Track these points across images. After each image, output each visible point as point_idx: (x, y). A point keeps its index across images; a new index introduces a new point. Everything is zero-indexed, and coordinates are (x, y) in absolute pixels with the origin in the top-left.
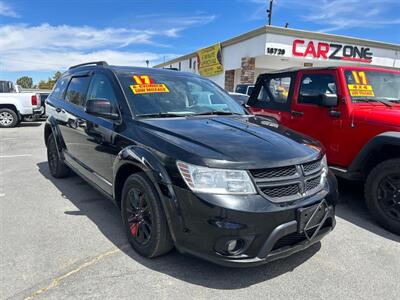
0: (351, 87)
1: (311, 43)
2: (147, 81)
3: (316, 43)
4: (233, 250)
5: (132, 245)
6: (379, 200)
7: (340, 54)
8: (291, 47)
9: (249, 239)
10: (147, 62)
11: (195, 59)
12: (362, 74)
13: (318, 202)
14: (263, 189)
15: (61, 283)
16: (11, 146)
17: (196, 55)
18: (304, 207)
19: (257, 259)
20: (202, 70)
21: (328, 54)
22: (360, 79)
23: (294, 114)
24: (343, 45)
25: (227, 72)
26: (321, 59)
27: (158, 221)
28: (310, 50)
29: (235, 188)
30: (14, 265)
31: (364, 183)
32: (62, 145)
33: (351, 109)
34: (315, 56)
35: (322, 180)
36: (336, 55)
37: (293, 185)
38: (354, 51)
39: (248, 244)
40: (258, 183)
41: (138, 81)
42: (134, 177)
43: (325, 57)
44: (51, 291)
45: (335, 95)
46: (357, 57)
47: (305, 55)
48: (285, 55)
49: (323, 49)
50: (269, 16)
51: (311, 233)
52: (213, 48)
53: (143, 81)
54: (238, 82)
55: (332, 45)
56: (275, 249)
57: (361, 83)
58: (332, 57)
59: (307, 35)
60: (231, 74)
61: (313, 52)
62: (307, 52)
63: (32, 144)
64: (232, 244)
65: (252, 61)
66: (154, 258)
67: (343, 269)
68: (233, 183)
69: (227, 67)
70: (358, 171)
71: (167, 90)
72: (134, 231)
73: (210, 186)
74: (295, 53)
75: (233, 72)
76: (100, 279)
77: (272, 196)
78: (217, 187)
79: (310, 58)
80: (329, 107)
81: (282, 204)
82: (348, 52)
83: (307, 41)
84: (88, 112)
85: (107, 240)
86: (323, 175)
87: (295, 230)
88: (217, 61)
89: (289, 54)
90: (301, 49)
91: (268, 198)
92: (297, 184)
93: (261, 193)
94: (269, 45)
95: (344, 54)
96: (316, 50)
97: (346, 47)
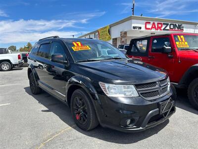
0: (177, 43)
1: (154, 23)
2: (80, 44)
3: (156, 23)
4: (129, 124)
5: (77, 125)
6: (195, 97)
7: (168, 28)
8: (144, 25)
9: (137, 118)
11: (97, 34)
12: (182, 37)
13: (168, 99)
14: (142, 94)
15: (45, 145)
16: (10, 80)
17: (98, 31)
18: (162, 101)
19: (141, 128)
20: (100, 38)
21: (162, 28)
23: (150, 58)
24: (169, 24)
25: (113, 39)
26: (159, 31)
27: (91, 112)
28: (154, 27)
29: (128, 94)
30: (21, 137)
31: (187, 89)
32: (38, 78)
33: (178, 54)
34: (156, 29)
35: (168, 88)
36: (166, 28)
37: (155, 91)
38: (175, 26)
39: (136, 121)
40: (139, 91)
41: (75, 45)
42: (77, 91)
43: (161, 30)
45: (170, 48)
46: (176, 29)
47: (151, 29)
48: (141, 30)
49: (160, 26)
50: (133, 11)
52: (106, 27)
54: (119, 43)
55: (164, 24)
56: (149, 122)
57: (182, 41)
58: (164, 29)
59: (152, 19)
60: (115, 40)
61: (155, 27)
62: (152, 27)
63: (20, 79)
64: (129, 121)
65: (125, 33)
68: (127, 91)
69: (113, 37)
71: (90, 48)
72: (78, 118)
73: (116, 93)
74: (146, 28)
77: (146, 97)
78: (119, 94)
79: (153, 30)
80: (167, 53)
81: (151, 101)
82: (172, 27)
83: (152, 22)
84: (52, 61)
85: (64, 123)
86: (169, 86)
87: (158, 113)
88: (108, 34)
89: (143, 29)
90: (149, 26)
91: (143, 97)
92: (157, 91)
93: (141, 96)
94: (134, 25)
95: (170, 28)
96: (156, 26)
97: (171, 24)
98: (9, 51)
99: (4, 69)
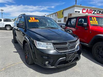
1: (88, 9)
2: (34, 19)
3: (89, 10)
4: (47, 64)
6: (96, 53)
7: (96, 13)
9: (51, 61)
10: (45, 15)
14: (56, 48)
17: (57, 13)
18: (68, 54)
19: (54, 67)
20: (58, 17)
21: (92, 13)
22: (94, 19)
24: (97, 10)
25: (64, 17)
26: (90, 14)
28: (87, 11)
29: (49, 48)
31: (92, 48)
34: (88, 13)
35: (76, 47)
36: (95, 13)
37: (66, 48)
38: (100, 12)
39: (51, 63)
40: (55, 47)
42: (26, 44)
43: (91, 13)
44: (2, 71)
45: (86, 24)
46: (101, 14)
47: (86, 13)
48: (80, 13)
49: (91, 11)
50: (76, 2)
51: (70, 61)
52: (61, 11)
53: (32, 19)
55: (93, 10)
59: (86, 8)
60: (65, 18)
62: (86, 12)
65: (71, 14)
66: (29, 65)
67: (80, 71)
69: (65, 16)
70: (91, 45)
71: (38, 21)
72: (26, 58)
74: (83, 12)
75: (66, 17)
76: (15, 69)
77: (59, 50)
79: (87, 14)
81: (61, 53)
83: (86, 9)
86: (77, 45)
87: (65, 60)
88: (62, 14)
89: (81, 12)
90: (84, 11)
91: (57, 50)
92: (67, 47)
93: (56, 49)
94: (75, 10)
95: (97, 13)
96: (89, 12)
97: (97, 11)
98: (12, 20)
99: (8, 29)
